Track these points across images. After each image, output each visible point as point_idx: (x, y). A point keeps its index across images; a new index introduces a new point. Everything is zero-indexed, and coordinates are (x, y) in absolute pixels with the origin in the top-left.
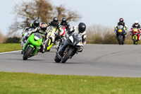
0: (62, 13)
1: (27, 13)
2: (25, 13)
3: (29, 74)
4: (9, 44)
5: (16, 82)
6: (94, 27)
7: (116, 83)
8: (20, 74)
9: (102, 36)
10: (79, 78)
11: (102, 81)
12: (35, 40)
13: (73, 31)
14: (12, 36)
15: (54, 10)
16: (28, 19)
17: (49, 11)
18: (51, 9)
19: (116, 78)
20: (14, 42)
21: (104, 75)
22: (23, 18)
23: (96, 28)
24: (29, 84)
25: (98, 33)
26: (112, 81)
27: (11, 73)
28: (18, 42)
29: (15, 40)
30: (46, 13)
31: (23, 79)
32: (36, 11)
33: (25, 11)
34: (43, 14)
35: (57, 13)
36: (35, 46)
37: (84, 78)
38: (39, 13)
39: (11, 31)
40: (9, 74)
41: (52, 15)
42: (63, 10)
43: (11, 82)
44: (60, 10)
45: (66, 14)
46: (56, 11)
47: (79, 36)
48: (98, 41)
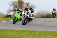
0: (28, 5)
1: (14, 5)
2: (13, 5)
3: (15, 30)
4: (7, 18)
5: (10, 33)
6: (41, 11)
7: (50, 34)
8: (11, 30)
9: (44, 15)
10: (35, 32)
11: (44, 33)
12: (17, 16)
13: (29, 12)
14: (8, 15)
15: (25, 4)
16: (14, 8)
17: (23, 5)
18: (24, 4)
19: (50, 32)
20: (9, 17)
22: (12, 7)
23: (42, 11)
24: (15, 34)
26: (48, 33)
28: (10, 17)
29: (9, 16)
30: (22, 5)
32: (18, 4)
33: (13, 4)
34: (20, 6)
35: (26, 5)
38: (19, 5)
39: (8, 13)
40: (7, 30)
41: (24, 6)
43: (8, 33)
45: (30, 6)
47: (31, 14)
48: (43, 17)
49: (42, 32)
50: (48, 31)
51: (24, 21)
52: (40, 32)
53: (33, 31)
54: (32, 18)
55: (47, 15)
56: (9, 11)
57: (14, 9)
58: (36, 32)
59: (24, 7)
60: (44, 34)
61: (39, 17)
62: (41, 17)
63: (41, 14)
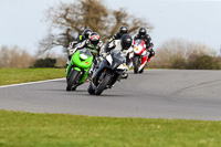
0: (123, 21)
1: (68, 20)
2: (64, 21)
3: (70, 117)
4: (39, 69)
5: (49, 129)
7: (206, 130)
8: (56, 116)
9: (185, 57)
10: (148, 123)
11: (183, 127)
12: (82, 60)
13: (114, 47)
14: (43, 56)
15: (111, 16)
16: (69, 30)
17: (103, 18)
18: (106, 15)
19: (207, 122)
20: (47, 66)
21: (188, 118)
22: (61, 28)
23: (176, 45)
25: (179, 53)
26: (200, 126)
27: (43, 115)
28: (52, 67)
29: (49, 63)
30: (98, 20)
31: (60, 124)
32: (81, 17)
33: (65, 17)
34: (92, 23)
35: (115, 21)
36: (82, 69)
37: (157, 122)
38: (87, 21)
39: (42, 49)
40: (39, 116)
41: (107, 24)
42: (125, 15)
43: (42, 129)
44: (119, 16)
45: (130, 22)
46: (114, 17)
47: (122, 55)
48: (178, 64)
49: (176, 122)
50: (198, 118)
51: (96, 80)
52: (168, 124)
53: (141, 121)
54: (126, 67)
55: (194, 60)
56: (50, 42)
57: (67, 34)
58: (153, 125)
59: (106, 28)
60: (184, 131)
61: (163, 67)
62: (170, 64)
63: (173, 53)
